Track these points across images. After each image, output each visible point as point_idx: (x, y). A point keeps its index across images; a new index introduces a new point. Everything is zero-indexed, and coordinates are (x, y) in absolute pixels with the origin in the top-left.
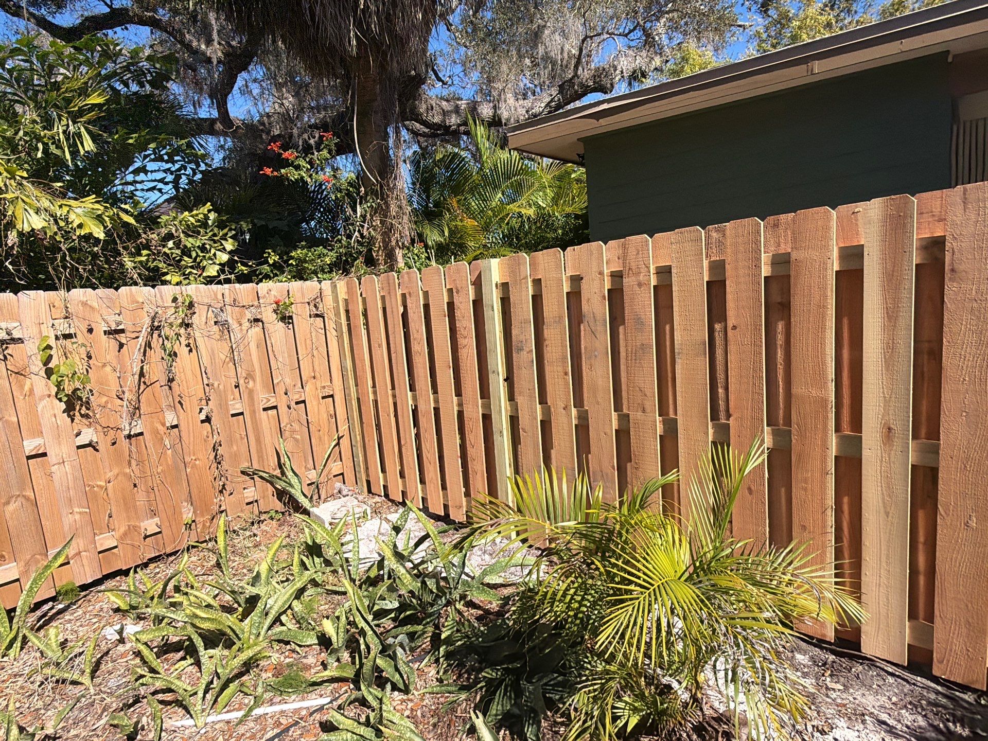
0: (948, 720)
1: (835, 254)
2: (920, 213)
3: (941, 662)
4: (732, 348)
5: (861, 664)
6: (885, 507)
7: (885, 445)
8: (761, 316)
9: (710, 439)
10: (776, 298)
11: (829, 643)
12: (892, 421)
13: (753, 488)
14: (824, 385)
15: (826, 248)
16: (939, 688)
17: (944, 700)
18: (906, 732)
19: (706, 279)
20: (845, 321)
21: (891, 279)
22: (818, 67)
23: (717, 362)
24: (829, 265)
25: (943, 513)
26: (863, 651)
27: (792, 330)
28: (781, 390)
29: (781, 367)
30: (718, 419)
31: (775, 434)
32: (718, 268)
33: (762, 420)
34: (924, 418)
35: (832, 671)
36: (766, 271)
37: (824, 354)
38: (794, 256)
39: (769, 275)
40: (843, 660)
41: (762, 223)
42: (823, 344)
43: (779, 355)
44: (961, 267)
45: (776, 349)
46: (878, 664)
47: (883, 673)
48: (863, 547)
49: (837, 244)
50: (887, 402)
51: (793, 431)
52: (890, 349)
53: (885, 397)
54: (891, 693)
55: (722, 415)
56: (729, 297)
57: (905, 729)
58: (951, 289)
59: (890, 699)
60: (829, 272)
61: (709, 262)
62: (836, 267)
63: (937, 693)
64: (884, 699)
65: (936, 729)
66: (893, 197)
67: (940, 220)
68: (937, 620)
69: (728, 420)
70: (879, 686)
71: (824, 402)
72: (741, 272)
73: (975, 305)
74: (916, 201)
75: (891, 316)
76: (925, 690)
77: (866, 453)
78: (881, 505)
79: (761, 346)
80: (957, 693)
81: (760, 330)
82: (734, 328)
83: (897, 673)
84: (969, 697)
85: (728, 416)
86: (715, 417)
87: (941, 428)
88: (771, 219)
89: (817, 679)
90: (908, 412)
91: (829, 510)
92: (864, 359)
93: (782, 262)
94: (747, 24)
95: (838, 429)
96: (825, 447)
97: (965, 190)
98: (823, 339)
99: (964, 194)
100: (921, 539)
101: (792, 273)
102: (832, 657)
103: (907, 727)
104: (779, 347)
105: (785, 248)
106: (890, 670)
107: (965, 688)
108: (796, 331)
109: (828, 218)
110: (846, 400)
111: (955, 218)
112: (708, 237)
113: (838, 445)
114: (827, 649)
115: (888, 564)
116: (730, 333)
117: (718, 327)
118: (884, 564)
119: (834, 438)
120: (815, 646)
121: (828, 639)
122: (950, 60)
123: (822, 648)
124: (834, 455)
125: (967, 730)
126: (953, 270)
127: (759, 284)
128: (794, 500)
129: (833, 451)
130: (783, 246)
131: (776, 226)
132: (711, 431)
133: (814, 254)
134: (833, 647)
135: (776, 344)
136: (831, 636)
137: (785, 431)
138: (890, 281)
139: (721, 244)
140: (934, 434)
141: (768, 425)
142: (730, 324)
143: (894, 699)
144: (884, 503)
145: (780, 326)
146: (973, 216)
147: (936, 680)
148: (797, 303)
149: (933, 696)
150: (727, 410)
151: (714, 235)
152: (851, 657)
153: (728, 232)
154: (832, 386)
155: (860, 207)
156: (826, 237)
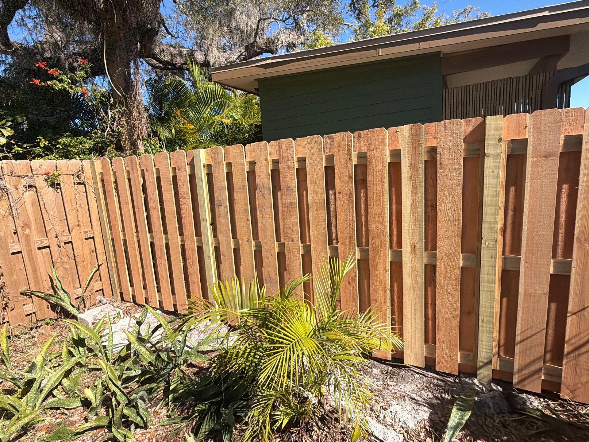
0: (442, 393)
1: (388, 154)
2: (426, 134)
3: (439, 363)
4: (338, 204)
5: (404, 370)
6: (413, 287)
7: (412, 254)
8: (353, 187)
9: (329, 255)
10: (360, 177)
11: (389, 361)
12: (415, 242)
13: (351, 281)
14: (384, 224)
15: (383, 150)
16: (439, 377)
17: (441, 383)
18: (423, 402)
19: (324, 165)
20: (394, 189)
21: (414, 167)
22: (381, 51)
23: (331, 212)
24: (385, 159)
25: (438, 288)
26: (405, 363)
27: (368, 194)
28: (364, 227)
29: (363, 214)
30: (332, 244)
31: (361, 251)
32: (330, 159)
33: (355, 245)
34: (430, 240)
35: (390, 376)
36: (355, 162)
37: (384, 207)
38: (368, 154)
39: (356, 164)
40: (395, 369)
41: (352, 135)
42: (383, 202)
43: (362, 207)
44: (444, 162)
45: (361, 204)
46: (412, 369)
47: (414, 373)
48: (404, 309)
49: (389, 148)
50: (413, 232)
51: (370, 249)
52: (414, 204)
53: (412, 230)
54: (418, 383)
55: (334, 241)
56: (336, 175)
57: (423, 400)
58: (440, 173)
59: (417, 386)
60: (385, 163)
61: (326, 156)
62: (389, 161)
63: (438, 379)
64: (415, 386)
65: (437, 398)
66: (414, 124)
67: (435, 138)
68: (437, 342)
69: (337, 244)
70: (412, 380)
71: (385, 232)
72: (342, 161)
73: (450, 182)
74: (424, 127)
75: (414, 187)
76: (433, 379)
77: (404, 259)
78: (411, 286)
79: (353, 203)
80: (446, 378)
81: (352, 194)
82: (339, 193)
83: (420, 372)
84: (451, 379)
85: (338, 242)
86: (330, 243)
87: (437, 245)
88: (357, 133)
89: (383, 381)
90: (423, 237)
91: (388, 291)
92: (402, 210)
93: (362, 156)
94: (350, 24)
95: (391, 247)
96: (385, 257)
97: (445, 123)
98: (383, 199)
99: (445, 125)
100: (430, 302)
101: (368, 163)
102: (390, 368)
103: (424, 399)
104: (362, 203)
105: (364, 149)
106: (417, 371)
107: (449, 375)
108: (370, 194)
109: (384, 135)
110: (395, 232)
111: (441, 137)
112: (325, 141)
113: (392, 256)
114: (388, 364)
115: (415, 316)
116: (337, 195)
117: (331, 192)
118: (413, 317)
119: (389, 252)
120: (383, 363)
121: (388, 359)
122: (442, 56)
123: (386, 364)
124: (389, 261)
125: (450, 396)
126: (441, 164)
127: (352, 169)
128: (371, 287)
129: (389, 259)
130: (363, 148)
131: (359, 137)
132: (329, 251)
133: (378, 153)
134: (391, 363)
135: (361, 202)
136: (390, 357)
137: (365, 249)
138: (413, 168)
139: (331, 145)
140: (434, 248)
141: (357, 247)
142: (337, 191)
143: (419, 386)
144: (413, 285)
145: (363, 192)
146: (449, 137)
147: (437, 373)
148: (370, 179)
149: (436, 381)
150: (337, 239)
151: (328, 140)
152: (399, 367)
153: (335, 139)
154: (388, 224)
155: (399, 128)
156: (384, 144)
